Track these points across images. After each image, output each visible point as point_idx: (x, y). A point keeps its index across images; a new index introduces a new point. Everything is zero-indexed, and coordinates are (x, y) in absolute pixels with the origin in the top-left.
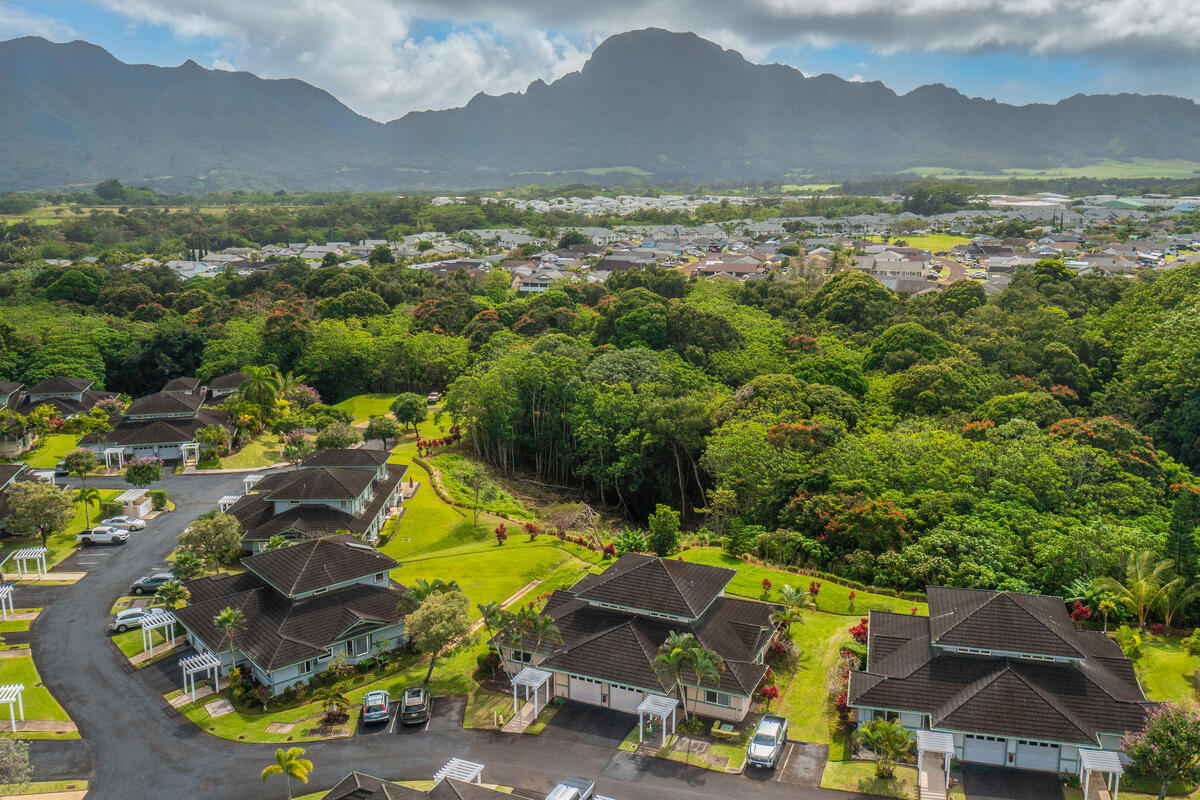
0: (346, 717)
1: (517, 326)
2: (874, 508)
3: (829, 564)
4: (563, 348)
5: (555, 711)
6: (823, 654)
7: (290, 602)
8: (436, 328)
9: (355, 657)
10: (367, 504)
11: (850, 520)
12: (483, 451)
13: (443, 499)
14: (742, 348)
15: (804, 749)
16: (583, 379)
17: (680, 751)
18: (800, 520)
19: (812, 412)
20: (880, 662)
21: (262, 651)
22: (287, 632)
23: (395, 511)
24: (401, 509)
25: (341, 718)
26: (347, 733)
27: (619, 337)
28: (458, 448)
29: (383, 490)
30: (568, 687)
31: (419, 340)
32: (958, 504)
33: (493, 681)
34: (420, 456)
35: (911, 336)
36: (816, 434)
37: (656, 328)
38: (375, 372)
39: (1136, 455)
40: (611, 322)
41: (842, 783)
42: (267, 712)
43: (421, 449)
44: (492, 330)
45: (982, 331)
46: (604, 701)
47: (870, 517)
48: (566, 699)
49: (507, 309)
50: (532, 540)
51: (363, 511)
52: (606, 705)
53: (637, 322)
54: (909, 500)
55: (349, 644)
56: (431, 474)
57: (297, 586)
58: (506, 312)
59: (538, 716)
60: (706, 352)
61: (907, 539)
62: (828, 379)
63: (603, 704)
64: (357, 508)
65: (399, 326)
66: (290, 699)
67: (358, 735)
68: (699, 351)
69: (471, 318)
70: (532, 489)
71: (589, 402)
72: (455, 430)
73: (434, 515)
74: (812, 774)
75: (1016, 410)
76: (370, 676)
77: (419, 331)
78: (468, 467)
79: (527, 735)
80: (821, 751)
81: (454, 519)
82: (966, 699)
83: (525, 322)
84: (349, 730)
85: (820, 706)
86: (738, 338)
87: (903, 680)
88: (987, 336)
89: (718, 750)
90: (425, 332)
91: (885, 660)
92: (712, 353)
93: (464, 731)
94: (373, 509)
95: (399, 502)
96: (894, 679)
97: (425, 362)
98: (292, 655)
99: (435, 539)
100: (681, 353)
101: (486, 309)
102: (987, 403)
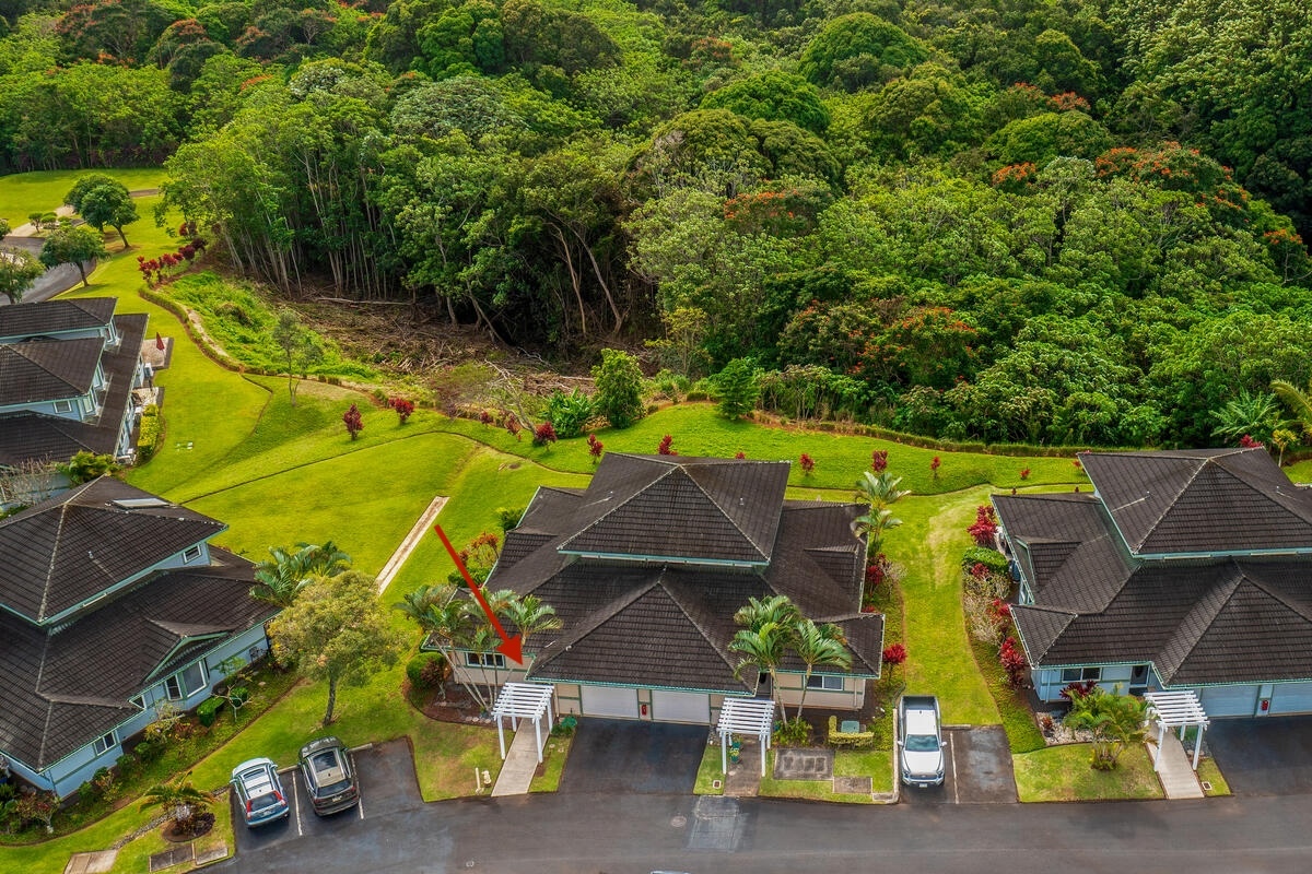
0: (209, 819)
1: (242, 42)
2: (928, 321)
3: (872, 410)
4: (343, 82)
5: (568, 742)
6: (930, 568)
7: (42, 631)
8: (102, 53)
9: (185, 698)
10: (101, 396)
11: (894, 337)
12: (246, 261)
13: (222, 363)
14: (619, 64)
15: (970, 739)
16: (386, 131)
17: (791, 778)
18: (815, 345)
19: (776, 167)
20: (1048, 585)
21: (15, 731)
22: (53, 687)
23: (149, 397)
24: (156, 390)
25: (202, 823)
26: (220, 850)
27: (427, 58)
28: (205, 262)
29: (121, 364)
30: (580, 699)
31: (80, 78)
32: (1035, 300)
33: (444, 704)
34: (152, 286)
35: (866, 31)
36: (793, 204)
37: (490, 41)
38: (17, 138)
39: (1223, 197)
40: (409, 36)
41: (1049, 788)
42: (56, 836)
43: (149, 274)
44: (206, 53)
45: (944, 17)
46: (644, 713)
47: (927, 334)
48: (578, 718)
49: (215, 15)
50: (403, 422)
51: (98, 410)
52: (648, 718)
53: (454, 32)
54: (959, 296)
55: (172, 682)
56: (185, 321)
57: (49, 602)
58: (216, 20)
59: (544, 759)
60: (568, 74)
61: (974, 360)
62: (775, 109)
63: (643, 717)
64: (87, 408)
65: (38, 55)
66: (90, 802)
67: (243, 851)
68: (559, 73)
69: (159, 32)
70: (338, 313)
71: (404, 169)
72: (188, 229)
73: (215, 394)
74: (1000, 782)
75: (1046, 139)
76: (223, 728)
77: (72, 60)
78: (234, 292)
79: (537, 796)
80: (996, 737)
81: (252, 398)
82: (1199, 634)
83: (253, 36)
84: (223, 844)
85: (966, 659)
86: (612, 49)
87: (1101, 615)
88: (953, 24)
89: (847, 765)
90: (85, 64)
91: (1054, 580)
92: (577, 75)
93: (427, 808)
94: (115, 401)
95: (147, 376)
96: (1087, 615)
97: (102, 117)
98: (78, 728)
99: (233, 439)
100: (531, 77)
101: (180, 17)
102: (1002, 132)
